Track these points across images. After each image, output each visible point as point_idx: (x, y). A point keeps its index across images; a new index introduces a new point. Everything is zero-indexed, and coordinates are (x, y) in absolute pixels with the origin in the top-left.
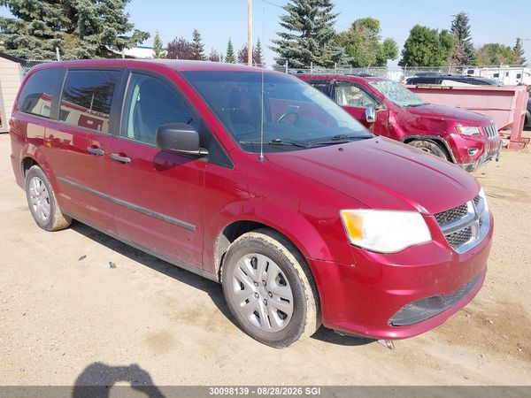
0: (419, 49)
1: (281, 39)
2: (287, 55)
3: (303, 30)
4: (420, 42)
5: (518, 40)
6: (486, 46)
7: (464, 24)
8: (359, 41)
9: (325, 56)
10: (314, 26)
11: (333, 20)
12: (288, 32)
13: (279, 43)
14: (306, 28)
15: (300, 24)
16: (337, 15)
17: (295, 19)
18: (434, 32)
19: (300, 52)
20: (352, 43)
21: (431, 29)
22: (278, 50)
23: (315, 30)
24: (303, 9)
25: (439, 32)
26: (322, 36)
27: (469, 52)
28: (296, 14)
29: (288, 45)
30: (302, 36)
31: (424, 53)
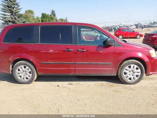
0: (45, 20)
1: (2, 16)
2: (6, 22)
3: (10, 13)
4: (45, 18)
5: (66, 17)
6: (60, 19)
7: (54, 13)
8: (29, 17)
9: (20, 22)
10: (14, 12)
11: (20, 10)
12: (5, 13)
13: (2, 17)
14: (12, 12)
15: (9, 11)
16: (22, 8)
17: (7, 9)
18: (48, 15)
19: (12, 20)
20: (27, 18)
21: (47, 14)
22: (2, 20)
23: (15, 13)
24: (10, 6)
25: (50, 15)
26: (18, 15)
27: (57, 21)
28: (7, 7)
29: (6, 18)
30: (10, 15)
31: (47, 21)
